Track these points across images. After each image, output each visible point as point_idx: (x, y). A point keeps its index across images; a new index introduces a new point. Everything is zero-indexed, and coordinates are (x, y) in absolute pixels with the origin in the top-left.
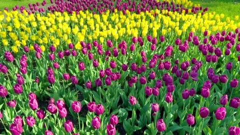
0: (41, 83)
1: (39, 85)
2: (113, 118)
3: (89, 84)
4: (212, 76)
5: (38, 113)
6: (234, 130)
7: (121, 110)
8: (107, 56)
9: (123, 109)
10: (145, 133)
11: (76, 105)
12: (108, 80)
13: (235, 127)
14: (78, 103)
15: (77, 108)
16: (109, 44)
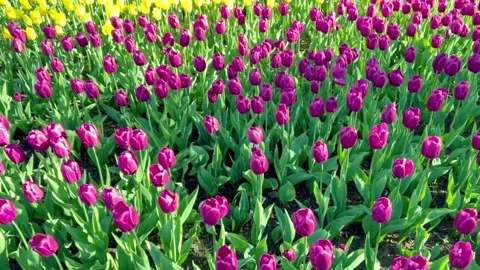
0: (29, 104)
1: (24, 107)
2: (164, 154)
3: (122, 95)
4: (373, 72)
5: (9, 150)
6: (403, 166)
7: (194, 149)
8: (168, 45)
9: (200, 148)
10: (240, 188)
11: (86, 132)
12: (160, 87)
13: (405, 160)
14: (91, 129)
15: (89, 137)
16: (172, 22)
